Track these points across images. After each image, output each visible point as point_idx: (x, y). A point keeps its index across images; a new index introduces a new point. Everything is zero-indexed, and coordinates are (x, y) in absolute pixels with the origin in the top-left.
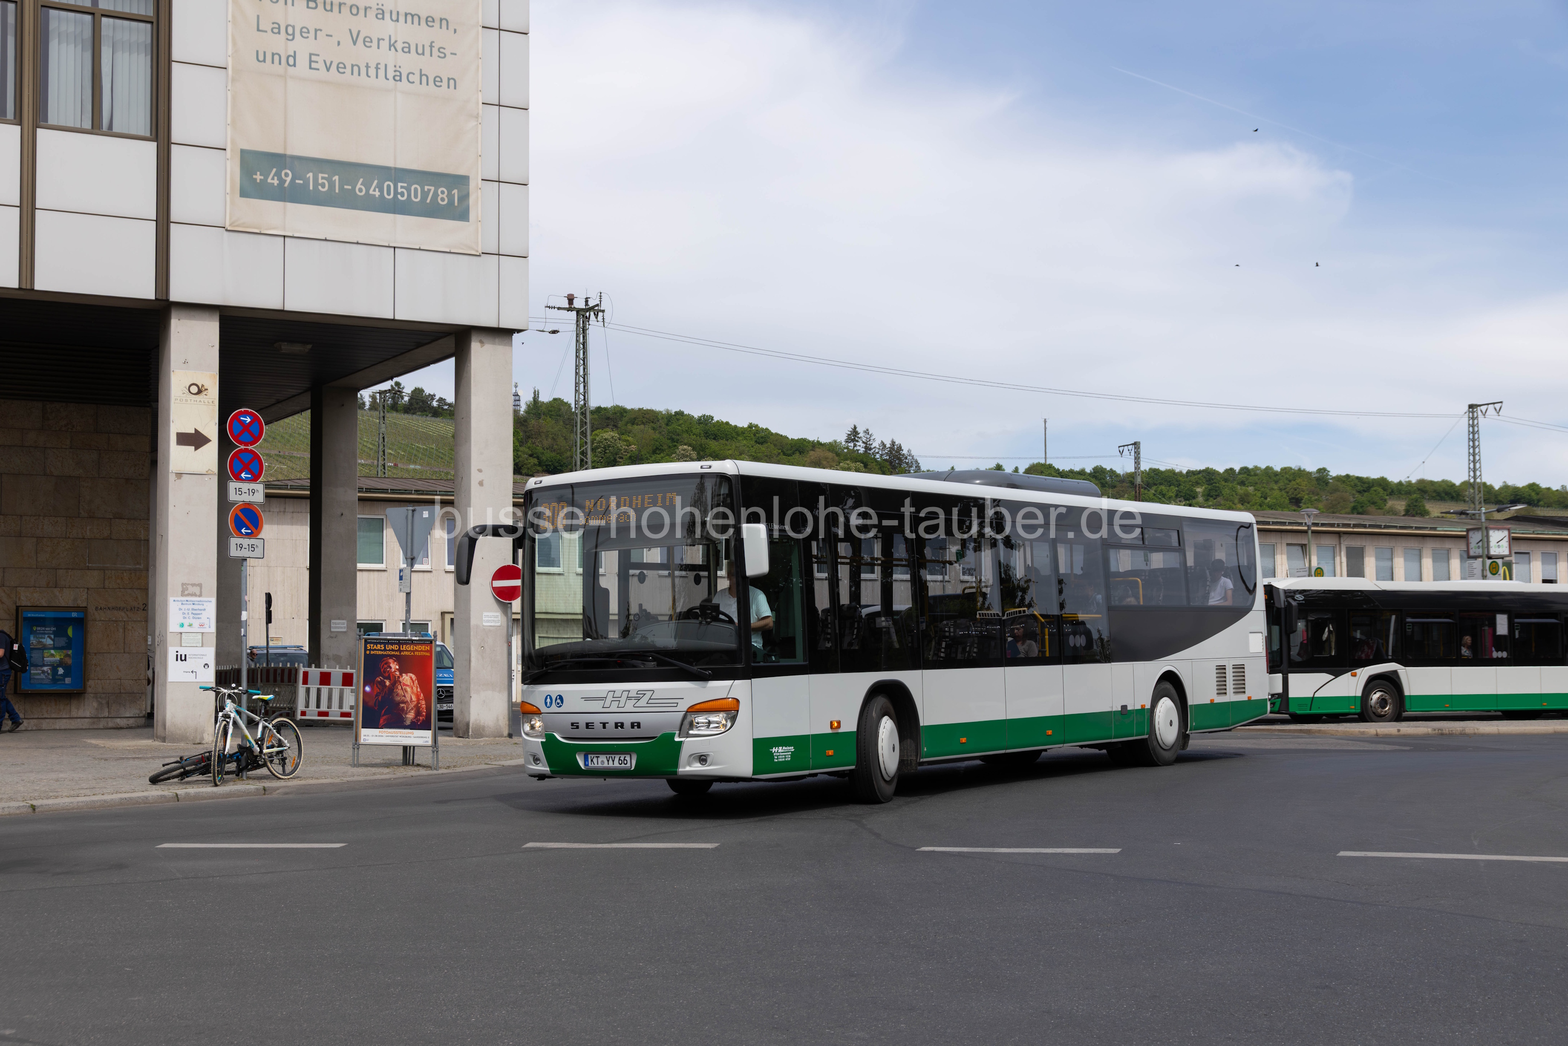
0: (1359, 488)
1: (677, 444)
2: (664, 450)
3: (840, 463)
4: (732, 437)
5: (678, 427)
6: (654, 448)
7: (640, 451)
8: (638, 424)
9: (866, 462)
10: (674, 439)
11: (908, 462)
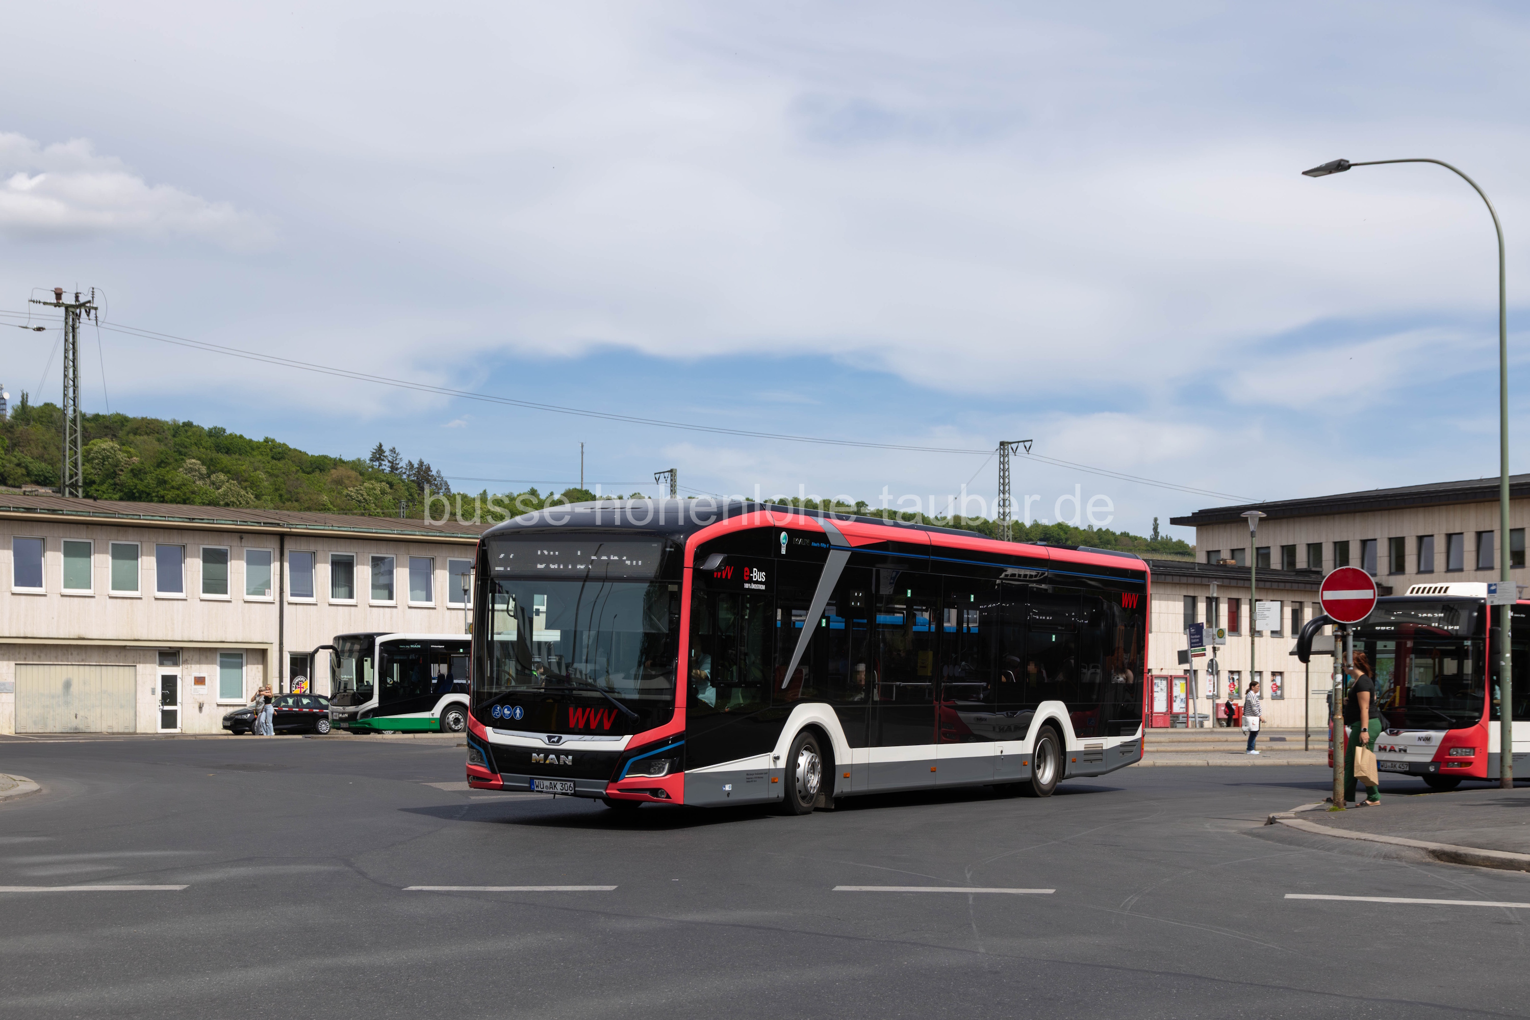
1: (184, 457)
2: (169, 464)
3: (363, 483)
4: (246, 451)
5: (188, 440)
6: (160, 461)
7: (142, 463)
8: (140, 435)
9: (391, 482)
10: (182, 453)
11: (437, 484)
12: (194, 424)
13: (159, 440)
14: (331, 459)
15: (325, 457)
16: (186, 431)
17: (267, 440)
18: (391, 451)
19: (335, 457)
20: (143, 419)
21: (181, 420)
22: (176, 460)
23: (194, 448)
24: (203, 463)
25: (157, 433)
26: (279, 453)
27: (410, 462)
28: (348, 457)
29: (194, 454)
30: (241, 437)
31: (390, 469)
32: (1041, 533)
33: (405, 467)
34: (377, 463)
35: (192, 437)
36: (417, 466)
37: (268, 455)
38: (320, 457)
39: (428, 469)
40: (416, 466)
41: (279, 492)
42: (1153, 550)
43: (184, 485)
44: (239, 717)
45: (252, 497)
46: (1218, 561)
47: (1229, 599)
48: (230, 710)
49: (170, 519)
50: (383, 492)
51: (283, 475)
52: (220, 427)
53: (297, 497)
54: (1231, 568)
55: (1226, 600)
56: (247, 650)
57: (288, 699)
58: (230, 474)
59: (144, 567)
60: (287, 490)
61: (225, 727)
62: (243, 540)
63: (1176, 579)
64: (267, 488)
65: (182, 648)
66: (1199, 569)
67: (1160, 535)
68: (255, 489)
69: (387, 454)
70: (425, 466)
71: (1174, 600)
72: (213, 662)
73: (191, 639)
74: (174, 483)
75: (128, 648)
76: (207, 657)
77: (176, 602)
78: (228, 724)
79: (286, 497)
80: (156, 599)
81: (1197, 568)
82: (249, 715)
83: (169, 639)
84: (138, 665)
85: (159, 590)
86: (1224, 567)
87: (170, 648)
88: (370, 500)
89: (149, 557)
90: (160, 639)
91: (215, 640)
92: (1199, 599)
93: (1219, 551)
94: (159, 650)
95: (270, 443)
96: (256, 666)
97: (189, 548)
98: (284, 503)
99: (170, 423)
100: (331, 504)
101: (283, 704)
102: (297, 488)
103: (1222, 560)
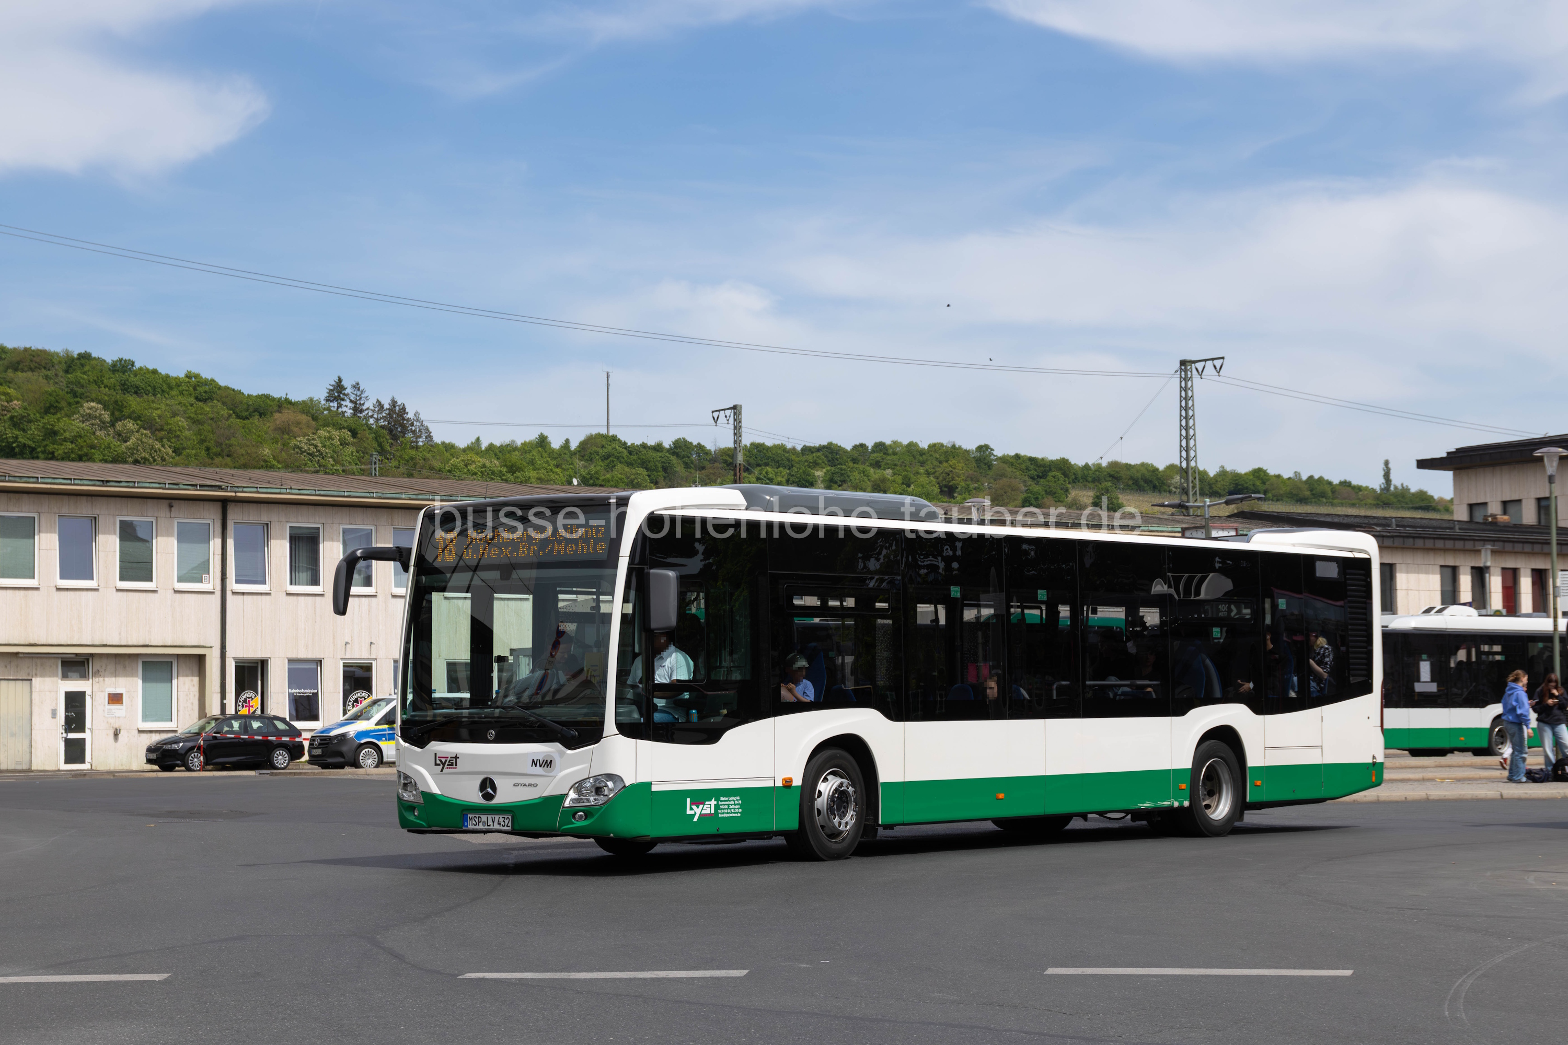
0: (1033, 472)
1: (80, 400)
2: (61, 409)
3: (317, 430)
4: (163, 391)
5: (82, 376)
6: (48, 405)
7: (26, 409)
8: (23, 371)
9: (355, 430)
10: (77, 395)
11: (415, 431)
12: (93, 355)
13: (47, 377)
14: (274, 399)
15: (267, 397)
16: (83, 365)
17: (189, 376)
18: (354, 387)
19: (279, 396)
20: (26, 350)
21: (76, 350)
22: (70, 404)
23: (94, 387)
24: (106, 407)
25: (45, 368)
26: (206, 392)
27: (378, 401)
28: (295, 397)
29: (94, 396)
30: (155, 372)
31: (352, 411)
32: (1230, 484)
33: (372, 408)
34: (335, 404)
35: (90, 373)
36: (388, 407)
37: (191, 395)
38: (258, 397)
39: (403, 410)
40: (386, 406)
41: (205, 444)
42: (1385, 504)
43: (80, 437)
44: (168, 747)
45: (170, 451)
46: (1486, 517)
47: (1503, 569)
48: (156, 738)
49: (77, 482)
50: (344, 443)
51: (210, 422)
52: (127, 359)
53: (230, 451)
54: (1505, 526)
55: (1499, 571)
56: (178, 656)
57: (233, 722)
58: (141, 421)
59: (43, 547)
60: (216, 442)
61: (149, 761)
62: (173, 509)
63: (1429, 543)
64: (190, 440)
65: (92, 655)
66: (1460, 529)
67: (1393, 482)
68: (173, 440)
69: (348, 391)
70: (399, 406)
71: (1427, 573)
72: (133, 674)
73: (105, 643)
74: (67, 435)
75: (21, 655)
76: (125, 667)
77: (84, 593)
78: (153, 756)
79: (214, 450)
80: (59, 589)
81: (1457, 527)
82: (181, 744)
83: (75, 643)
84: (33, 679)
85: (62, 577)
86: (1493, 524)
87: (76, 654)
88: (326, 453)
89: (49, 535)
90: (63, 643)
91: (135, 643)
92: (1462, 570)
93: (1485, 504)
94: (62, 658)
95: (193, 379)
96: (190, 678)
97: (101, 522)
98: (212, 459)
99: (62, 354)
100: (274, 458)
101: (226, 729)
102: (229, 439)
103: (1492, 515)
